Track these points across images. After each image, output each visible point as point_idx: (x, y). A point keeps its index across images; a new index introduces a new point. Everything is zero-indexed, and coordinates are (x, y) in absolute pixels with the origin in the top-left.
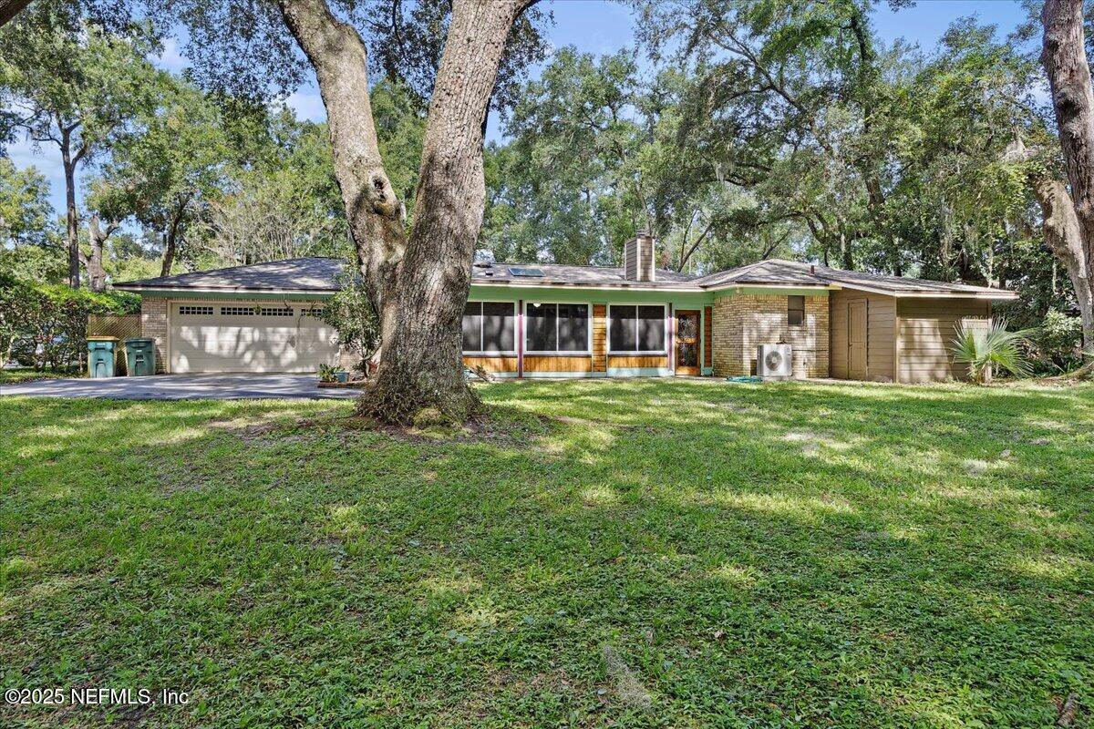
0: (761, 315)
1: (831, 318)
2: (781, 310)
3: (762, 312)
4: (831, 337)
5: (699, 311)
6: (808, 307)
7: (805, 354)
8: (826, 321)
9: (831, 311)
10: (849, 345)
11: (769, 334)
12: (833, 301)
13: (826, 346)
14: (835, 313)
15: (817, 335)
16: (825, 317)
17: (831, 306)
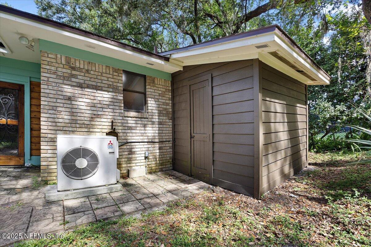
0: (78, 91)
1: (173, 105)
2: (112, 88)
3: (81, 86)
4: (174, 126)
5: (23, 86)
6: (149, 90)
7: (146, 146)
8: (169, 108)
9: (173, 98)
10: (191, 137)
11: (92, 119)
12: (175, 86)
13: (169, 137)
14: (177, 99)
15: (160, 123)
16: (167, 104)
17: (173, 91)
